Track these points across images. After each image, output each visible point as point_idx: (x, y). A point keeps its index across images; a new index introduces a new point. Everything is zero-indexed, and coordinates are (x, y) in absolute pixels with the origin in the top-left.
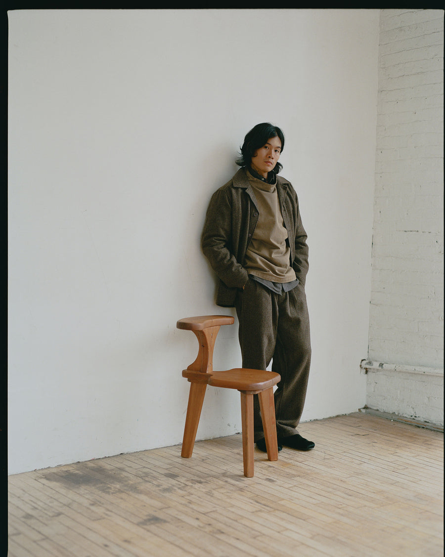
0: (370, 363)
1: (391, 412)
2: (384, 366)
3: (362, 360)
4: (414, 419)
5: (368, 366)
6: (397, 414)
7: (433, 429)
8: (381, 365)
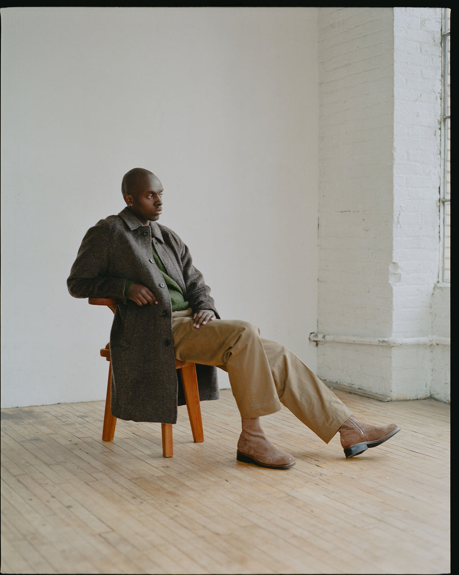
0: (316, 336)
1: (335, 381)
2: (326, 337)
3: (311, 333)
4: (351, 387)
5: (315, 339)
6: (339, 383)
7: (361, 394)
8: (324, 337)
